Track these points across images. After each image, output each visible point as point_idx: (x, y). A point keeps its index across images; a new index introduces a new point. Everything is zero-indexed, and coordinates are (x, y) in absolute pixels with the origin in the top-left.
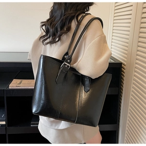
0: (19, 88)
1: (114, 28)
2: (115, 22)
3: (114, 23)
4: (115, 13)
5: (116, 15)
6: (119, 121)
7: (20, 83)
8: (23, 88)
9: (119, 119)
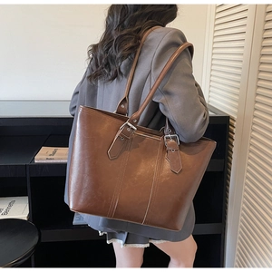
0: (51, 161)
1: (214, 57)
2: (215, 45)
3: (213, 48)
4: (215, 31)
5: (216, 34)
6: (225, 218)
7: (54, 153)
8: (59, 161)
9: (226, 213)
